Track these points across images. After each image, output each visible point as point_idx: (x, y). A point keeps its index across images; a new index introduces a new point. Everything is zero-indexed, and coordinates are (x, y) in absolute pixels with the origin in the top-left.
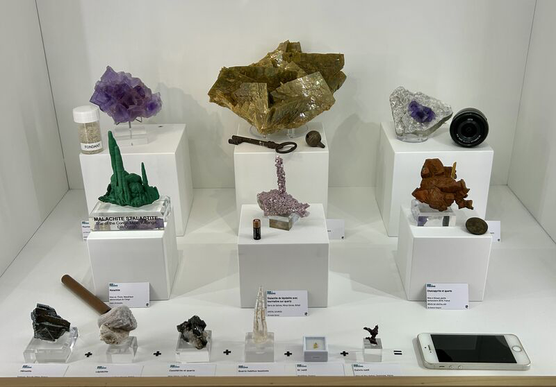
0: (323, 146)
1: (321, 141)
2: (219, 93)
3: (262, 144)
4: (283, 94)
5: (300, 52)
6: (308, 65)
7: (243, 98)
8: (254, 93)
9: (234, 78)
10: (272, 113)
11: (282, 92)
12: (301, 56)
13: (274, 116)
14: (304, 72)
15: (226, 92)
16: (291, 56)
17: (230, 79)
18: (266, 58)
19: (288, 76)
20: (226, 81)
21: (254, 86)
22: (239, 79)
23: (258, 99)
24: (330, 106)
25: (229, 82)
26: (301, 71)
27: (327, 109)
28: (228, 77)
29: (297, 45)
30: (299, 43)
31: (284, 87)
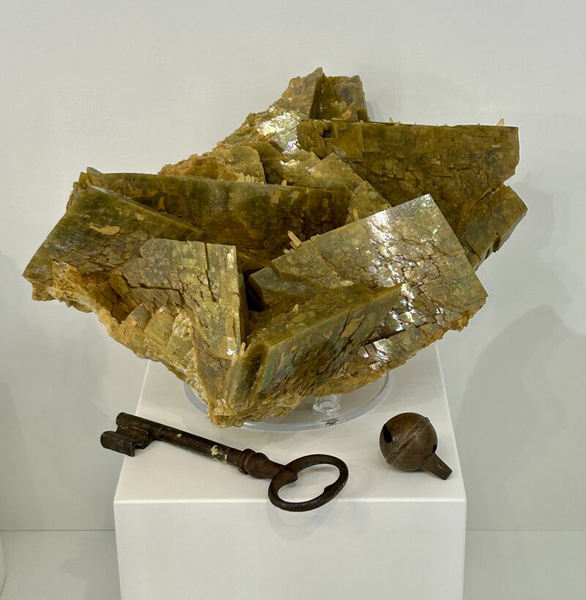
0: (444, 472)
1: (436, 452)
2: (64, 271)
3: (219, 458)
4: (299, 279)
5: (362, 115)
6: (389, 164)
7: (149, 294)
8: (190, 279)
9: (116, 220)
10: (255, 362)
11: (294, 271)
12: (365, 134)
13: (263, 371)
14: (374, 194)
15: (89, 267)
16: (327, 133)
17: (103, 224)
18: (240, 134)
19: (318, 210)
20: (89, 232)
21: (191, 254)
22: (135, 225)
23: (206, 304)
24: (467, 315)
25: (99, 236)
26: (365, 191)
27: (455, 326)
28: (94, 217)
29: (350, 90)
30: (356, 79)
31: (302, 252)
